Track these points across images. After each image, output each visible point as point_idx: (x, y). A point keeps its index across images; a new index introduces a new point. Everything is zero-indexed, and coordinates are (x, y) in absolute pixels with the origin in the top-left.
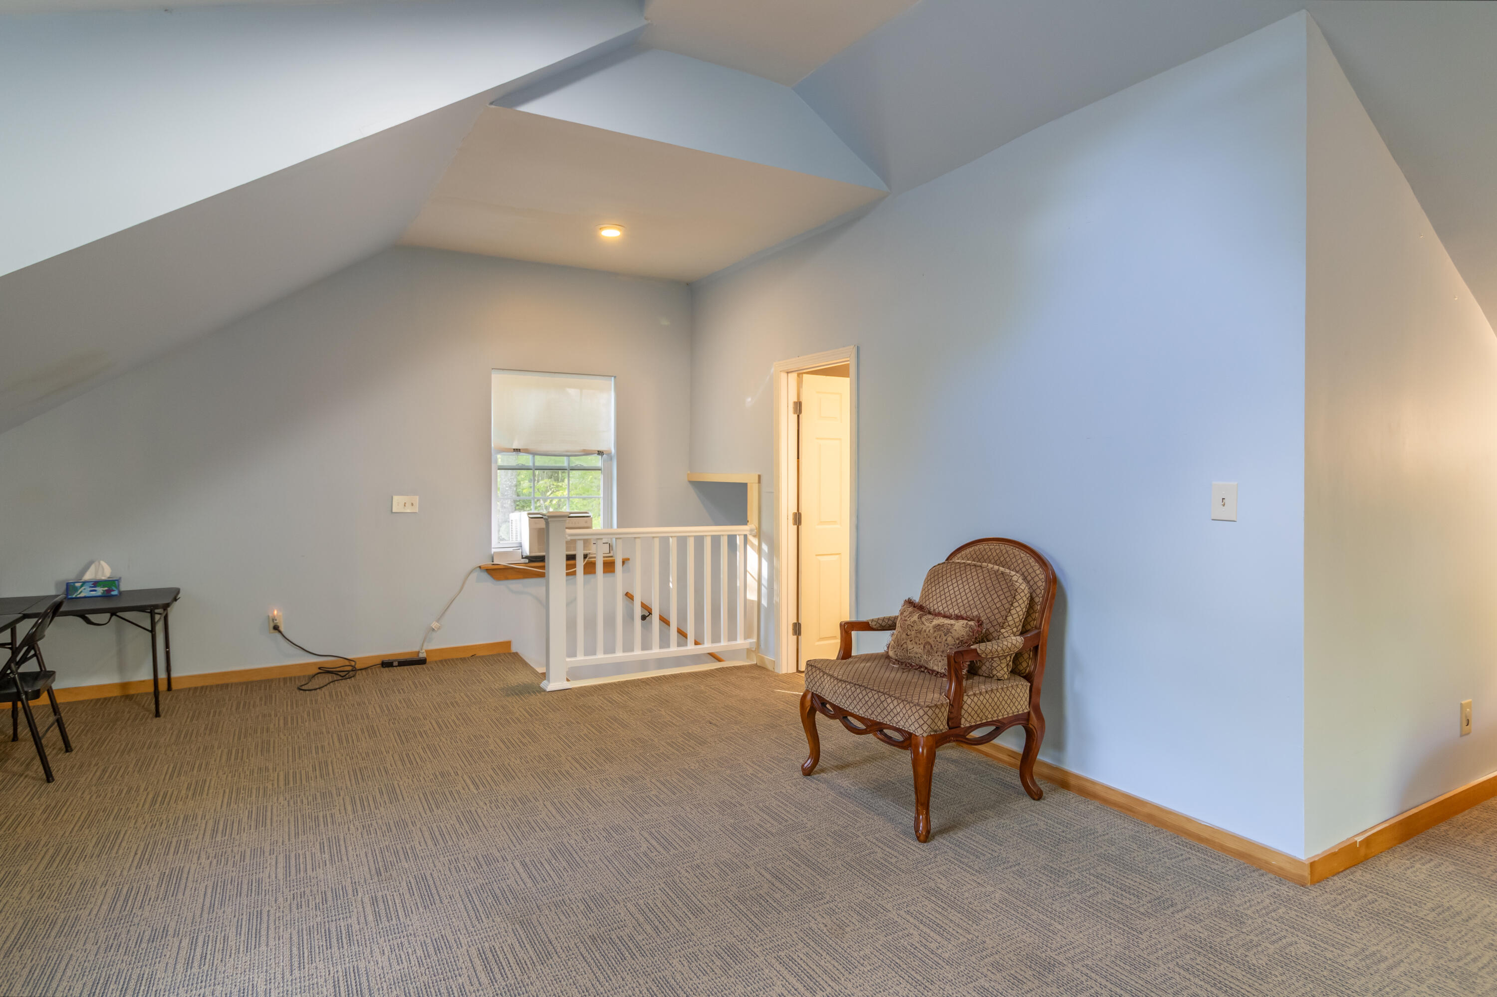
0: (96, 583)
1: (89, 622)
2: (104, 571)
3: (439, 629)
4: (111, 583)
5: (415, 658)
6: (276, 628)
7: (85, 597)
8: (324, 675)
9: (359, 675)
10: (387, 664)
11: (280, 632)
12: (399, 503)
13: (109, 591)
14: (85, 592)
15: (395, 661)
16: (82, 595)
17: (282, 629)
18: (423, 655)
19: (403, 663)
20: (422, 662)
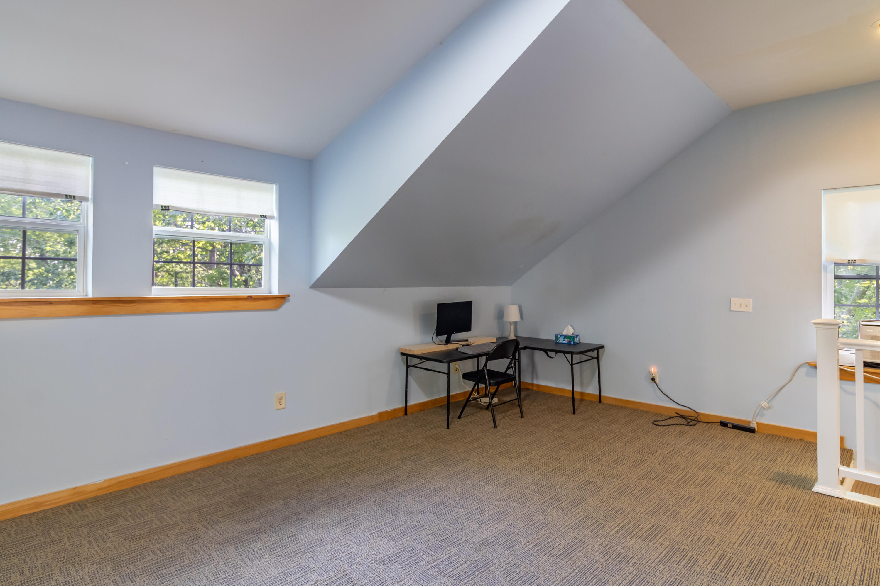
0: (565, 337)
1: (548, 355)
2: (569, 331)
3: (769, 408)
4: (571, 338)
5: (746, 425)
6: (653, 379)
7: (561, 343)
8: (679, 418)
9: (699, 425)
10: (724, 424)
11: (655, 383)
12: (736, 304)
13: (570, 341)
14: (561, 340)
15: (730, 423)
16: (560, 342)
17: (657, 381)
18: (754, 425)
19: (735, 427)
20: (752, 431)
